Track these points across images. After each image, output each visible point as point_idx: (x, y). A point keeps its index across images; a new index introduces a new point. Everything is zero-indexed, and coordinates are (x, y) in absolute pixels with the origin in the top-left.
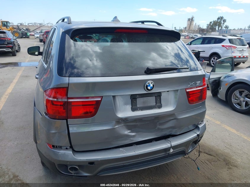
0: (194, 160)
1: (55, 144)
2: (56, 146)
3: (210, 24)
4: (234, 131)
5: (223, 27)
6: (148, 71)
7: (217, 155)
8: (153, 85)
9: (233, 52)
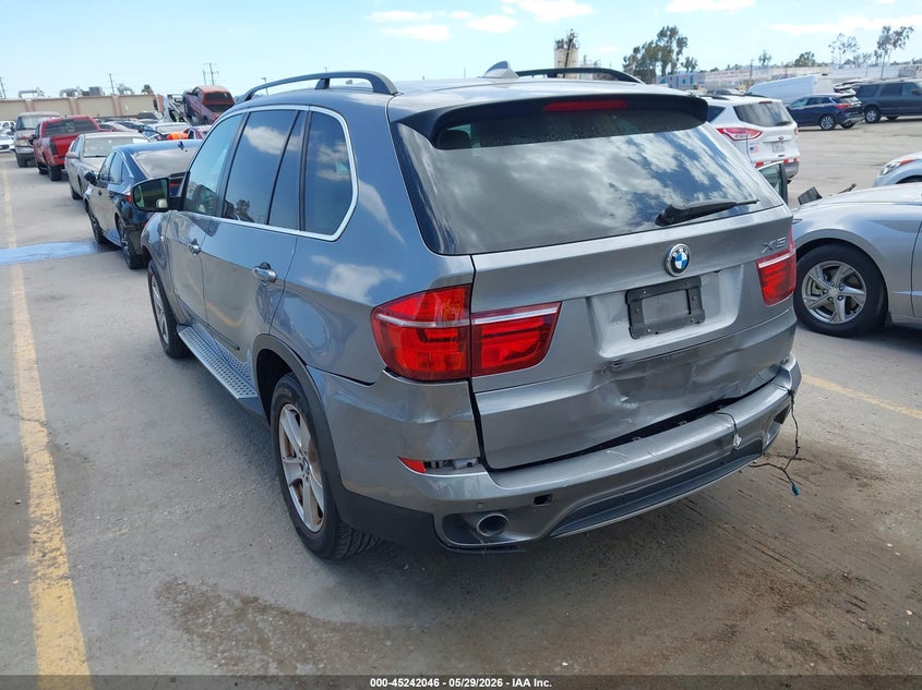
0: (781, 468)
1: (432, 458)
2: (437, 464)
3: (633, 58)
4: (836, 388)
5: (679, 65)
6: (669, 217)
7: (814, 456)
8: (688, 257)
9: (751, 149)
